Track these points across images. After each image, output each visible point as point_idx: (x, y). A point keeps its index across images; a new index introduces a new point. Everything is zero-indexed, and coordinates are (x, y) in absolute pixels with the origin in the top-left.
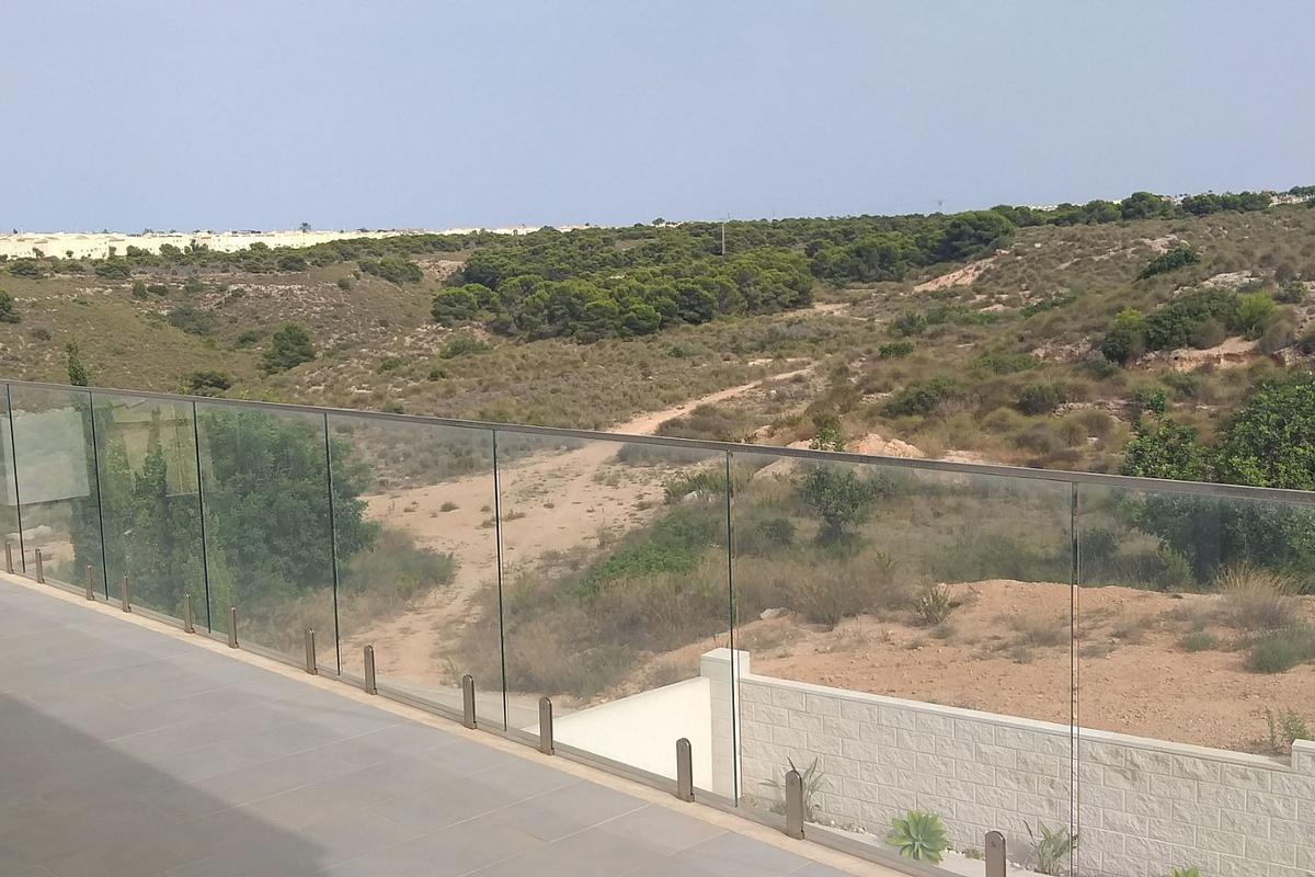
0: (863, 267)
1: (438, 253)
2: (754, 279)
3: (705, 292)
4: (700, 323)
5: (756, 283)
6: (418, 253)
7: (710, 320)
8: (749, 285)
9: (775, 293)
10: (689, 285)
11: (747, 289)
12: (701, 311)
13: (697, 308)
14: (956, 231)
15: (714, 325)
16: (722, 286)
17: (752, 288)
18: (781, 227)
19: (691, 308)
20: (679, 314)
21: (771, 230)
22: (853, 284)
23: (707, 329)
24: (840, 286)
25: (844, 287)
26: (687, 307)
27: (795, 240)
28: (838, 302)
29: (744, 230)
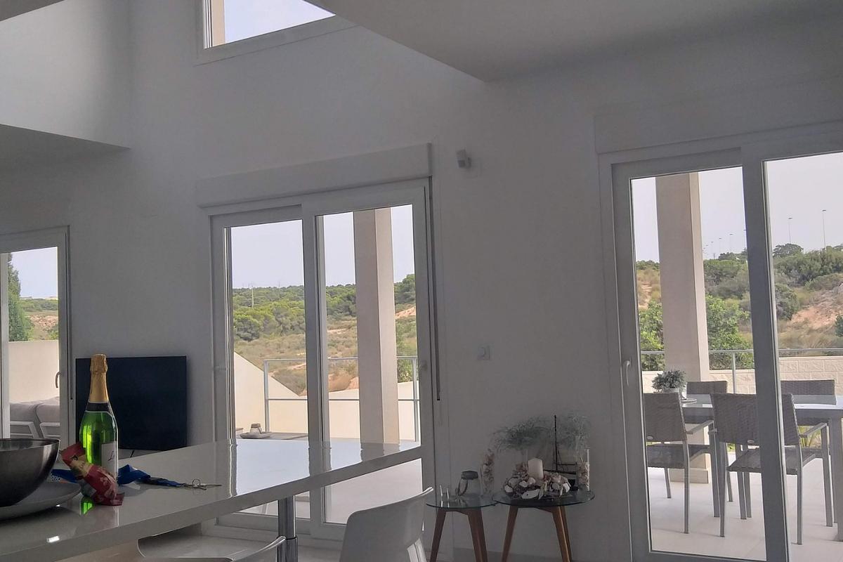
0: (352, 307)
1: (45, 312)
2: (285, 313)
3: (255, 320)
4: (251, 340)
5: (286, 315)
6: (31, 311)
7: (258, 338)
8: (282, 317)
9: (298, 322)
10: (243, 316)
11: (281, 319)
12: (252, 332)
13: (249, 330)
14: (407, 286)
15: (261, 340)
16: (265, 316)
17: (284, 319)
18: (287, 291)
19: (246, 330)
20: (237, 335)
21: (281, 293)
22: (346, 317)
23: (257, 343)
24: (338, 319)
25: (340, 319)
26: (242, 329)
27: (298, 298)
28: (338, 328)
29: (265, 291)
